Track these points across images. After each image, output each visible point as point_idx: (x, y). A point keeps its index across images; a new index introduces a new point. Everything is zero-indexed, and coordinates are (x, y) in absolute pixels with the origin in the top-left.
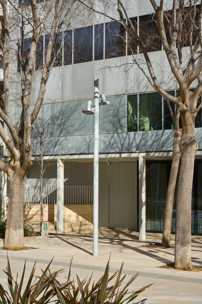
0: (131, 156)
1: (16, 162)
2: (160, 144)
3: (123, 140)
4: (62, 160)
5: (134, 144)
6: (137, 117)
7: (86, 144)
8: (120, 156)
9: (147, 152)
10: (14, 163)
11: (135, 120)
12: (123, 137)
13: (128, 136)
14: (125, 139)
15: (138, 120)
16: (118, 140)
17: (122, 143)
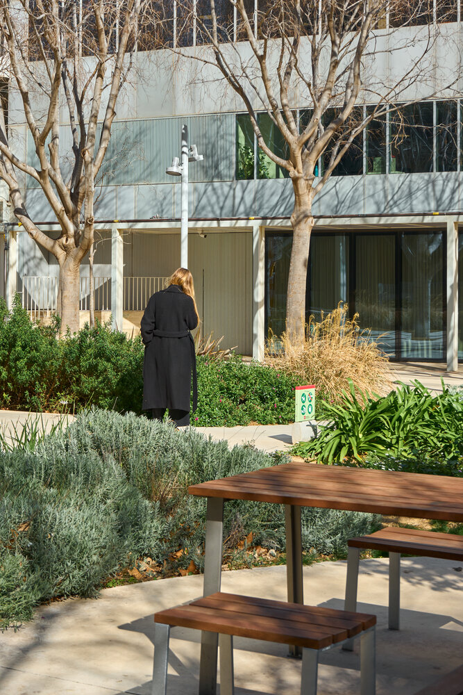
0: (237, 226)
1: (69, 239)
2: (289, 205)
3: (222, 199)
4: (119, 230)
5: (242, 209)
6: (253, 152)
7: (156, 205)
8: (219, 224)
9: (264, 218)
10: (67, 240)
11: (251, 159)
12: (223, 193)
13: (232, 192)
14: (226, 198)
15: (255, 158)
16: (214, 199)
17: (221, 204)
